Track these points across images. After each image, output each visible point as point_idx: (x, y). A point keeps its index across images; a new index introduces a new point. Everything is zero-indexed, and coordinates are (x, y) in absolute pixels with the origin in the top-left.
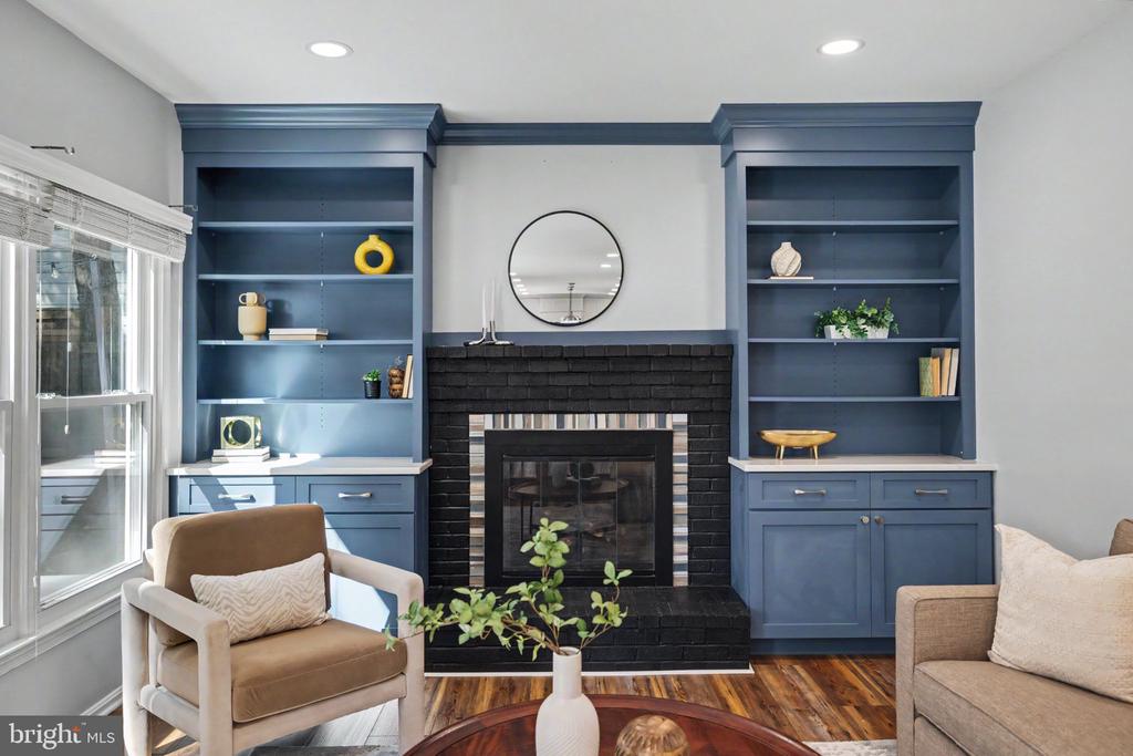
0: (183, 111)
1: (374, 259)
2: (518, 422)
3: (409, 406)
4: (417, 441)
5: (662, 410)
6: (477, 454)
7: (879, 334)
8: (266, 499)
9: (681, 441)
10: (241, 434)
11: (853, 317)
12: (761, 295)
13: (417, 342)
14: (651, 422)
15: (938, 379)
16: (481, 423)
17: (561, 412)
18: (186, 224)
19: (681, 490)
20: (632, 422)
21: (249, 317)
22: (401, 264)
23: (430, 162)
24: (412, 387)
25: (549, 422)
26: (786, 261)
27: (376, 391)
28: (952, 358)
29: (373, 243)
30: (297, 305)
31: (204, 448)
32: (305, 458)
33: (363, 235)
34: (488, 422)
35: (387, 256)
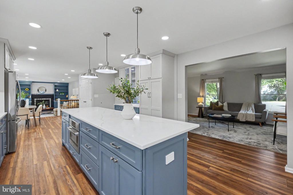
1: (27, 90)
2: (38, 99)
3: (30, 98)
4: (31, 100)
5: (49, 98)
6: (35, 101)
7: (63, 94)
9: (50, 100)
11: (62, 93)
12: (56, 92)
13: (31, 95)
14: (48, 99)
15: (67, 96)
16: (35, 99)
17: (42, 99)
19: (50, 104)
20: (47, 99)
23: (32, 84)
24: (30, 97)
25: (41, 99)
26: (57, 90)
27: (27, 97)
28: (68, 95)
29: (27, 89)
33: (26, 88)
34: (36, 99)
35: (28, 89)
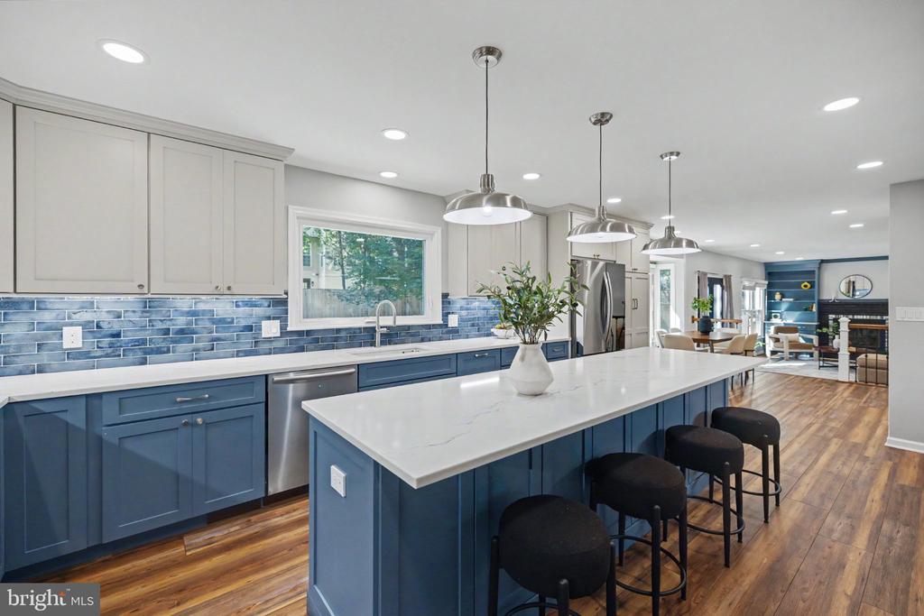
0: (765, 263)
1: (806, 286)
3: (814, 313)
4: (816, 319)
6: (831, 322)
8: (783, 325)
10: (776, 317)
13: (816, 301)
16: (832, 317)
17: (853, 315)
18: (767, 282)
21: (778, 297)
22: (812, 287)
23: (819, 268)
24: (815, 310)
27: (806, 310)
29: (806, 283)
30: (787, 294)
31: (769, 318)
32: (790, 321)
33: (803, 282)
34: (834, 316)
35: (809, 286)
